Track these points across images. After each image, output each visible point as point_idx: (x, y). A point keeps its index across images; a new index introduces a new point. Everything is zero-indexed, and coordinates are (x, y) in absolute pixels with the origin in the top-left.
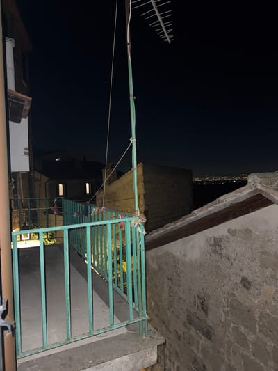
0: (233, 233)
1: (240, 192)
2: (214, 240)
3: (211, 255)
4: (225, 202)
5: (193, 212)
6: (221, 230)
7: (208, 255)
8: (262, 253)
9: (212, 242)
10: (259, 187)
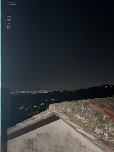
0: (39, 135)
1: (45, 114)
2: (29, 140)
3: (26, 150)
4: (36, 119)
5: (17, 125)
6: (33, 134)
7: (25, 150)
8: (55, 146)
9: (28, 141)
10: (55, 111)
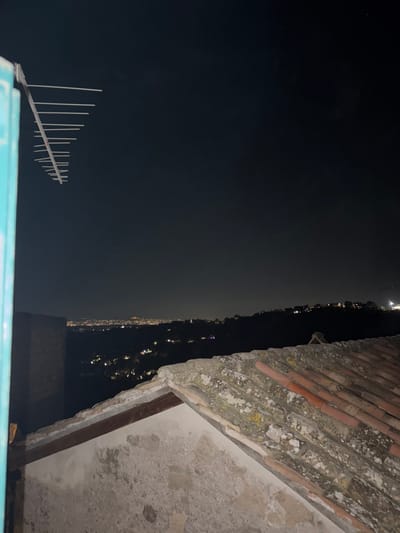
0: (134, 441)
1: (148, 389)
2: (108, 453)
3: (101, 476)
4: (126, 402)
5: (79, 415)
6: (118, 438)
7: (97, 477)
8: (172, 468)
9: (105, 456)
10: (171, 384)
